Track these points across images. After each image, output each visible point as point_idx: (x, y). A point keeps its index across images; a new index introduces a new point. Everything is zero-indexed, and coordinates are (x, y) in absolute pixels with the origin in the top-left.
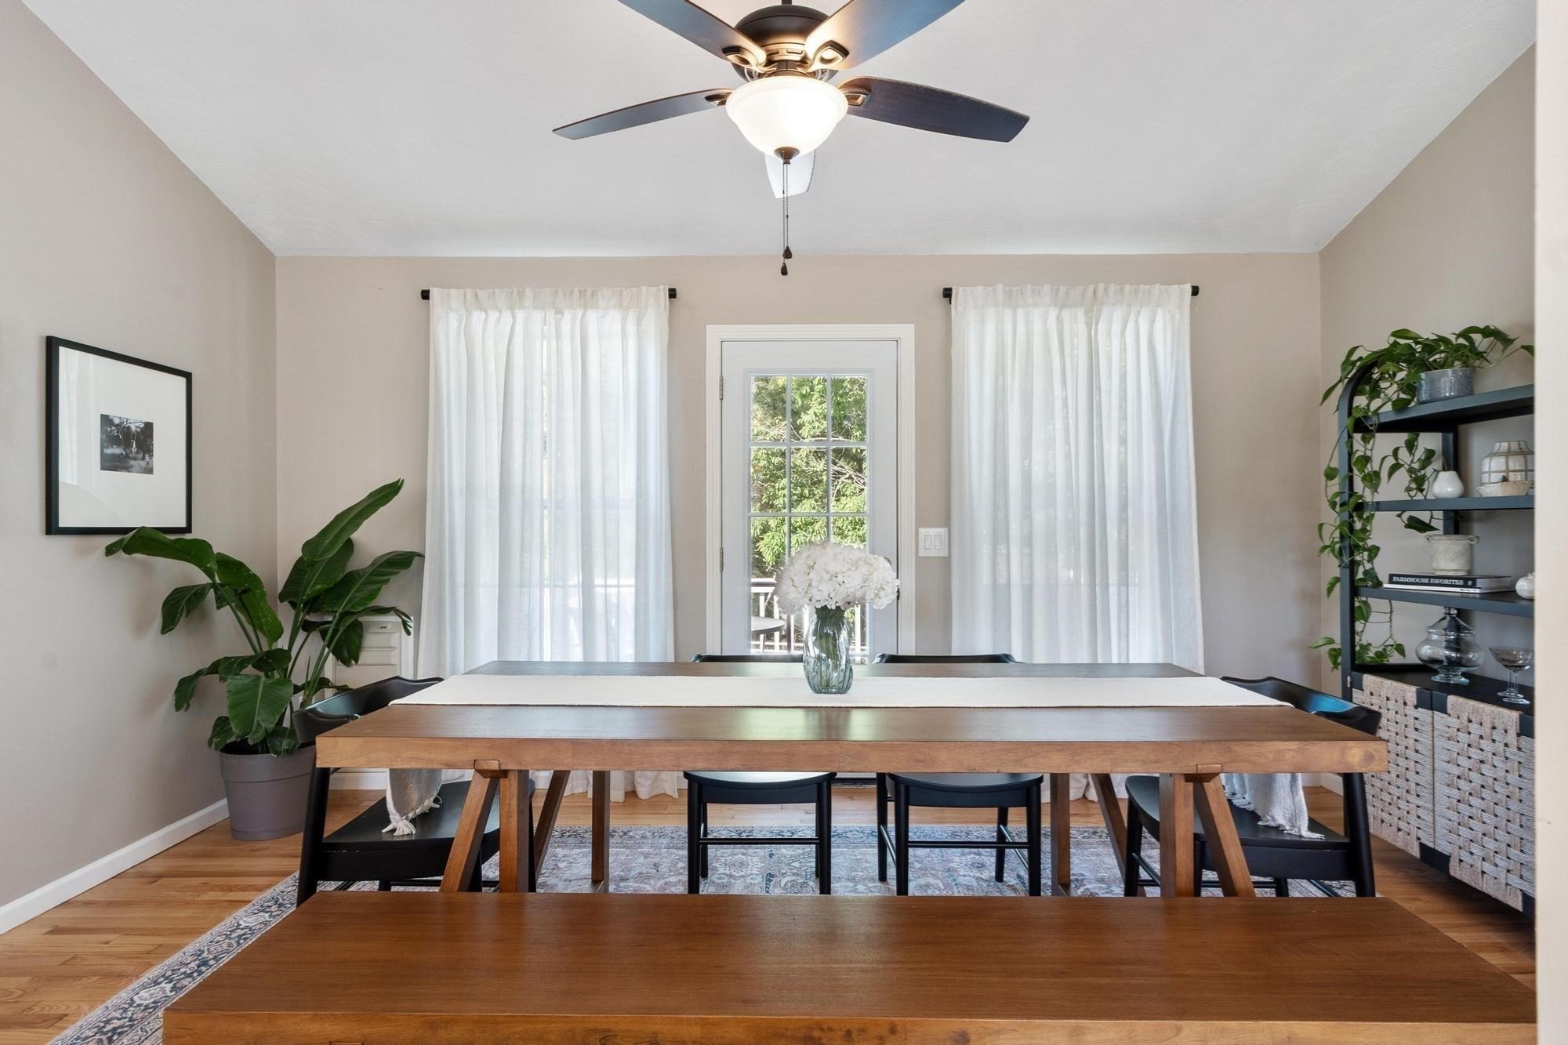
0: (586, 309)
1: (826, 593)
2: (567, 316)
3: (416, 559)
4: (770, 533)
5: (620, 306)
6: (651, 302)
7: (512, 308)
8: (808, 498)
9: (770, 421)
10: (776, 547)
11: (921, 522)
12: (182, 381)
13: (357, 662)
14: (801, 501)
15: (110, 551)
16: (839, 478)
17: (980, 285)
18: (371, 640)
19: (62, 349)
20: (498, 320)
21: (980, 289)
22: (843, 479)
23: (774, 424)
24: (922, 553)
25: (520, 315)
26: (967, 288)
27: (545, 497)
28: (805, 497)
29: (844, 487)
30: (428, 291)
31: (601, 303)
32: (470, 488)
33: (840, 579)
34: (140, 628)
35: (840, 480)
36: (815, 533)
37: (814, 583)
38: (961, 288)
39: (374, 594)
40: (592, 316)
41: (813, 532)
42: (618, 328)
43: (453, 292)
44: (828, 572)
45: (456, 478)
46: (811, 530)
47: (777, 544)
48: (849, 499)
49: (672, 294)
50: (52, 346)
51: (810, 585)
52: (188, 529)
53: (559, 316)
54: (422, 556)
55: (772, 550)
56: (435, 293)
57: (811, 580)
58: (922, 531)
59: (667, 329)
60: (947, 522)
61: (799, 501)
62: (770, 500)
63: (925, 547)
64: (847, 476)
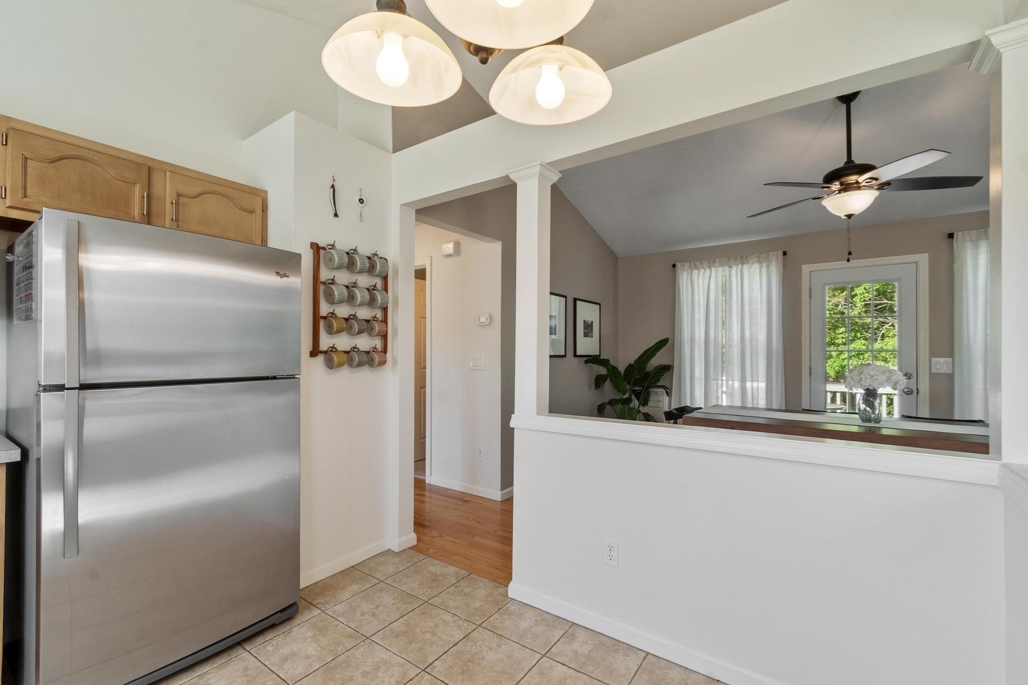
0: (743, 265)
1: (868, 383)
2: (734, 268)
3: (672, 367)
4: (832, 359)
5: (759, 262)
6: (774, 258)
7: (710, 268)
8: (859, 339)
9: (832, 293)
10: (837, 368)
11: (933, 353)
12: (598, 306)
13: (647, 405)
14: (854, 340)
15: (586, 362)
16: (884, 326)
17: (974, 229)
18: (652, 397)
19: (578, 301)
20: (704, 273)
21: (974, 232)
22: (886, 326)
23: (834, 296)
24: (934, 371)
25: (713, 269)
26: (965, 232)
27: (724, 343)
28: (858, 338)
29: (887, 331)
30: (675, 264)
31: (750, 262)
32: (692, 340)
33: (875, 377)
34: (590, 387)
35: (884, 327)
36: (865, 360)
37: (863, 379)
38: (960, 233)
39: (658, 380)
40: (746, 267)
41: (864, 359)
42: (758, 271)
43: (686, 264)
44: (869, 375)
45: (686, 336)
46: (862, 358)
47: (837, 366)
48: (891, 339)
49: (785, 253)
50: (575, 300)
51: (861, 380)
52: (600, 356)
53: (730, 269)
54: (673, 367)
55: (834, 369)
56: (678, 265)
57: (862, 378)
58: (934, 360)
59: (782, 269)
60: (951, 354)
61: (853, 341)
62: (832, 340)
63: (936, 367)
64: (890, 324)
